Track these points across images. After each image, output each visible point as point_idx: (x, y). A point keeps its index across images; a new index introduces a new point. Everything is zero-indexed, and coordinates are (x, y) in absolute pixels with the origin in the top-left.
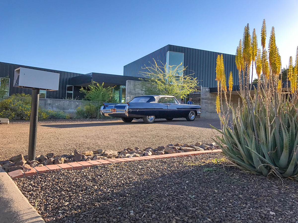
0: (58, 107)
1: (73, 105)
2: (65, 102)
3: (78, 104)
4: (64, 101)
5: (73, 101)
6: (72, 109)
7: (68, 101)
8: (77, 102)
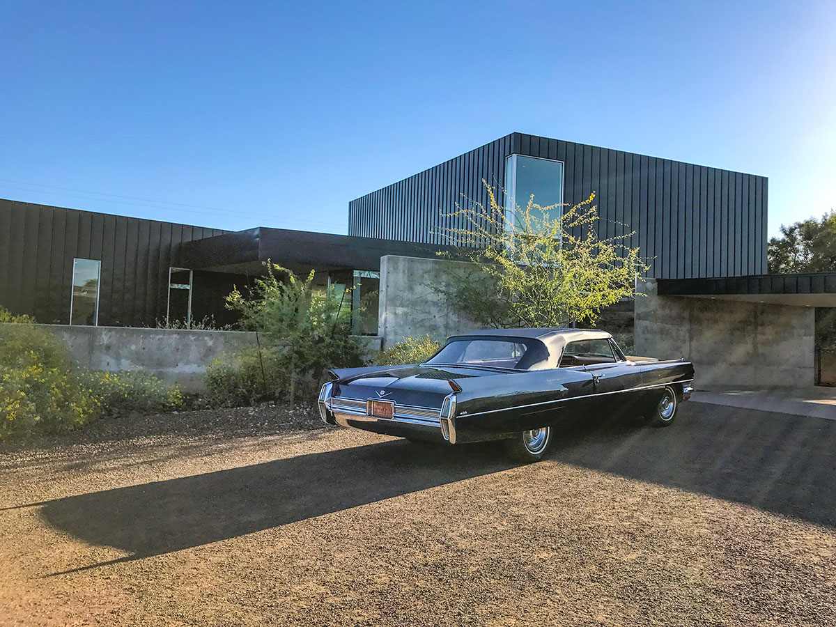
0: (137, 358)
1: (193, 348)
2: (165, 338)
3: (210, 343)
4: (161, 336)
5: (194, 334)
6: (188, 363)
7: (175, 336)
8: (210, 337)
